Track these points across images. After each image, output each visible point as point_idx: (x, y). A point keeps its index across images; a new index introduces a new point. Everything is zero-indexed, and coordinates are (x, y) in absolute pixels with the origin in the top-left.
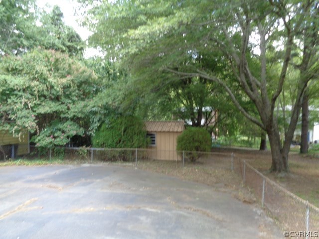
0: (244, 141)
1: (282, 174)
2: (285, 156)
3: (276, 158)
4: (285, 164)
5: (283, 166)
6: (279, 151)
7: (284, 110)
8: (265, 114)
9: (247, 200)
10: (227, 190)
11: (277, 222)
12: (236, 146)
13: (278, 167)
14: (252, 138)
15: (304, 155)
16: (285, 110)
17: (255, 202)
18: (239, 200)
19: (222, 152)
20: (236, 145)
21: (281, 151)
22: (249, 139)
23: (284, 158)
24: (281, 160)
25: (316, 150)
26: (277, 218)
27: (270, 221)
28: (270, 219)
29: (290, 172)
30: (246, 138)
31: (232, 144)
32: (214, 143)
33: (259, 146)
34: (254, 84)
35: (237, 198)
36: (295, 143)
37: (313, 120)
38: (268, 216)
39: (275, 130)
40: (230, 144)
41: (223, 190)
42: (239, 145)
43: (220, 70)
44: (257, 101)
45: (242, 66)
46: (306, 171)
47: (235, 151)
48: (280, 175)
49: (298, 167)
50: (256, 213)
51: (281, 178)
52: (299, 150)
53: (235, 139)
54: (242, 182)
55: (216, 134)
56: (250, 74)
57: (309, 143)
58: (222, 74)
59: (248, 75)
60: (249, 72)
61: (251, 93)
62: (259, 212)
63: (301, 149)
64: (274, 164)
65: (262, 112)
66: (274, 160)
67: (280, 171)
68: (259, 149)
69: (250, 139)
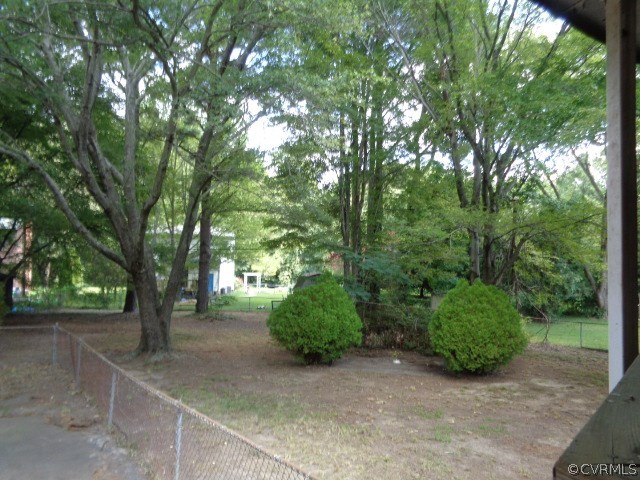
0: (91, 295)
1: (158, 357)
2: (165, 320)
3: (149, 325)
4: (165, 334)
5: (161, 339)
6: (154, 312)
7: (172, 232)
8: (130, 239)
9: (78, 422)
10: (34, 409)
11: (134, 453)
12: (74, 307)
13: (152, 343)
14: (109, 289)
15: (202, 317)
16: (175, 232)
17: (95, 422)
18: (61, 426)
19: (39, 323)
20: (75, 305)
21: (159, 311)
22: (103, 290)
23: (163, 325)
24: (158, 328)
25: (220, 305)
26: (134, 446)
27: (122, 455)
28: (123, 451)
29: (172, 350)
30: (96, 290)
31: (65, 304)
32: (19, 303)
33: (123, 305)
34: (108, 176)
35: (55, 422)
36: (188, 295)
37: (219, 252)
38: (119, 444)
39: (146, 272)
40: (59, 305)
41: (23, 410)
42: (82, 304)
43: (41, 136)
44: (115, 211)
45: (84, 136)
46: (201, 345)
47: (70, 318)
48: (155, 358)
49: (189, 338)
50: (94, 446)
51: (156, 363)
52: (194, 308)
53: (73, 293)
54: (73, 385)
55: (24, 283)
56: (101, 157)
57: (210, 294)
58: (46, 146)
59: (97, 156)
60: (99, 151)
61: (103, 195)
62: (100, 443)
63: (197, 305)
64: (145, 337)
65: (123, 236)
66: (144, 330)
67: (154, 351)
68: (122, 311)
69: (106, 291)
